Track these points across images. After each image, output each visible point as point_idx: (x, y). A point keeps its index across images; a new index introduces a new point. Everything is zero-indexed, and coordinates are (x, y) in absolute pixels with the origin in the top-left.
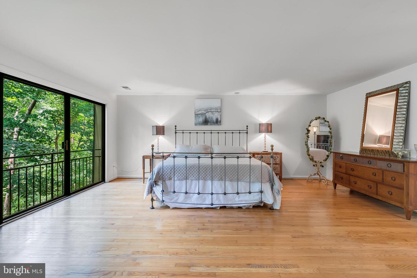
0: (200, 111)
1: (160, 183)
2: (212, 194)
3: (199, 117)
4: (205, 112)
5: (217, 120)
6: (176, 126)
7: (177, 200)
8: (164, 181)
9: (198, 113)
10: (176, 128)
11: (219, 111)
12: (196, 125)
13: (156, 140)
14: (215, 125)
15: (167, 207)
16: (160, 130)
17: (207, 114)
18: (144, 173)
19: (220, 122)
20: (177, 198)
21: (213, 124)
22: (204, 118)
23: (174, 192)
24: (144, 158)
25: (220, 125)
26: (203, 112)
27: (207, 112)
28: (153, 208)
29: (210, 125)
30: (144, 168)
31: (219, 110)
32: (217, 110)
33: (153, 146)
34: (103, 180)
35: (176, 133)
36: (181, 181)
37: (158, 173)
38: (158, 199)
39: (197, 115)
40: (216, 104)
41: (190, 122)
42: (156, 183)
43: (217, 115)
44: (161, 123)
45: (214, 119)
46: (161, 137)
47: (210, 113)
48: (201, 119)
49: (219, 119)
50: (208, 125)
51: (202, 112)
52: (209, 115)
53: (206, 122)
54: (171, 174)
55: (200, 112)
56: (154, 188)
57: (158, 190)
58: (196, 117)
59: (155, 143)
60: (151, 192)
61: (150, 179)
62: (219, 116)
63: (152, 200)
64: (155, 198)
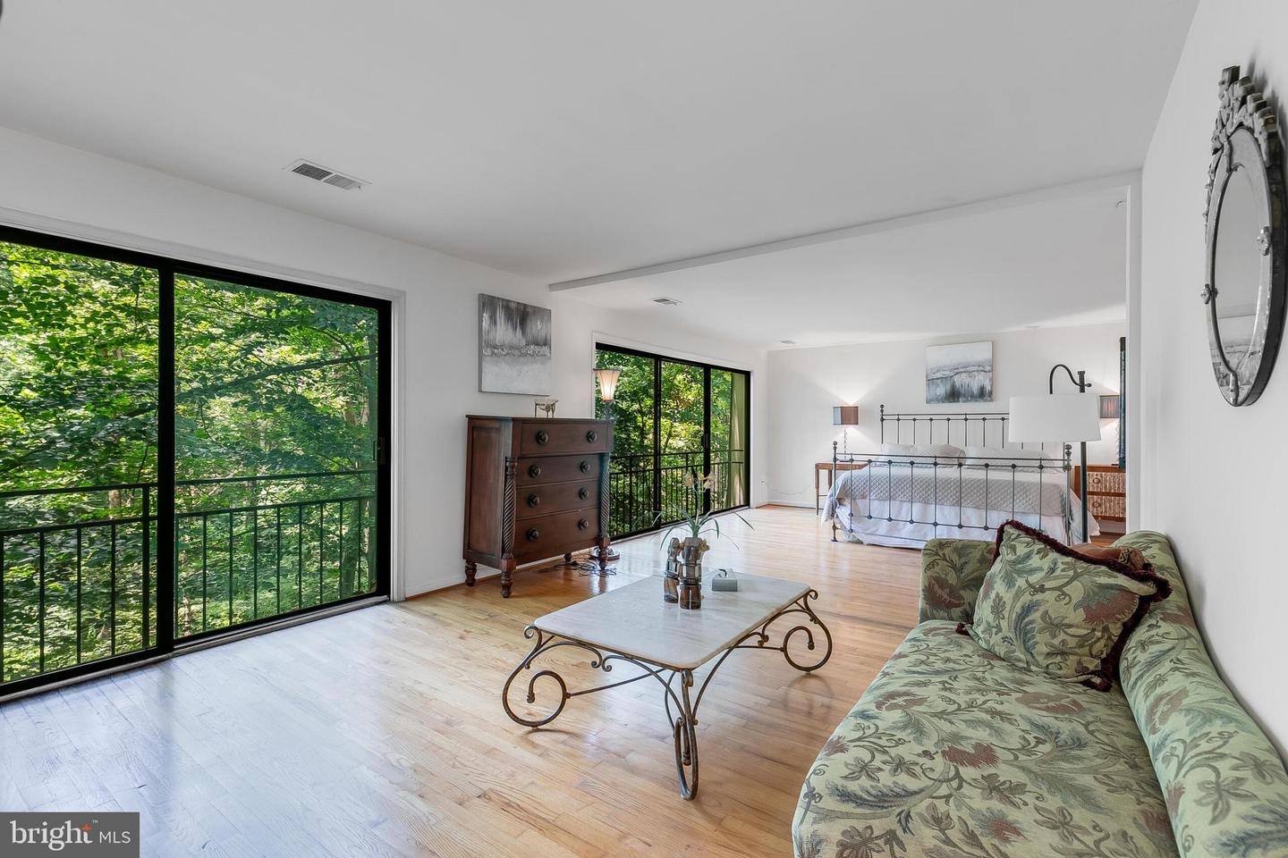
0: (938, 371)
1: (847, 502)
2: (935, 524)
3: (938, 386)
4: (952, 374)
5: (982, 390)
6: (882, 406)
7: (876, 530)
8: (854, 499)
9: (935, 376)
10: (882, 411)
11: (988, 368)
12: (928, 402)
13: (842, 434)
14: (976, 401)
15: (860, 542)
16: (849, 416)
17: (956, 378)
18: (818, 496)
19: (991, 393)
20: (875, 529)
21: (971, 400)
22: (948, 387)
23: (870, 517)
24: (818, 467)
25: (991, 400)
26: (947, 373)
27: (957, 373)
28: (835, 540)
29: (965, 402)
30: (818, 488)
31: (990, 368)
32: (981, 368)
33: (835, 443)
34: (747, 503)
35: (882, 420)
36: (882, 502)
37: (844, 486)
38: (843, 527)
39: (931, 381)
40: (981, 353)
41: (915, 396)
42: (839, 501)
43: (981, 378)
44: (850, 401)
45: (975, 389)
46: (851, 430)
47: (964, 375)
48: (941, 390)
49: (988, 388)
50: (958, 401)
51: (944, 373)
52: (958, 380)
53: (954, 395)
54: (864, 488)
55: (939, 375)
56: (837, 510)
57: (843, 512)
58: (928, 385)
59: (839, 438)
60: (833, 515)
61: (831, 496)
62: (988, 380)
63: (835, 528)
64: (838, 526)
